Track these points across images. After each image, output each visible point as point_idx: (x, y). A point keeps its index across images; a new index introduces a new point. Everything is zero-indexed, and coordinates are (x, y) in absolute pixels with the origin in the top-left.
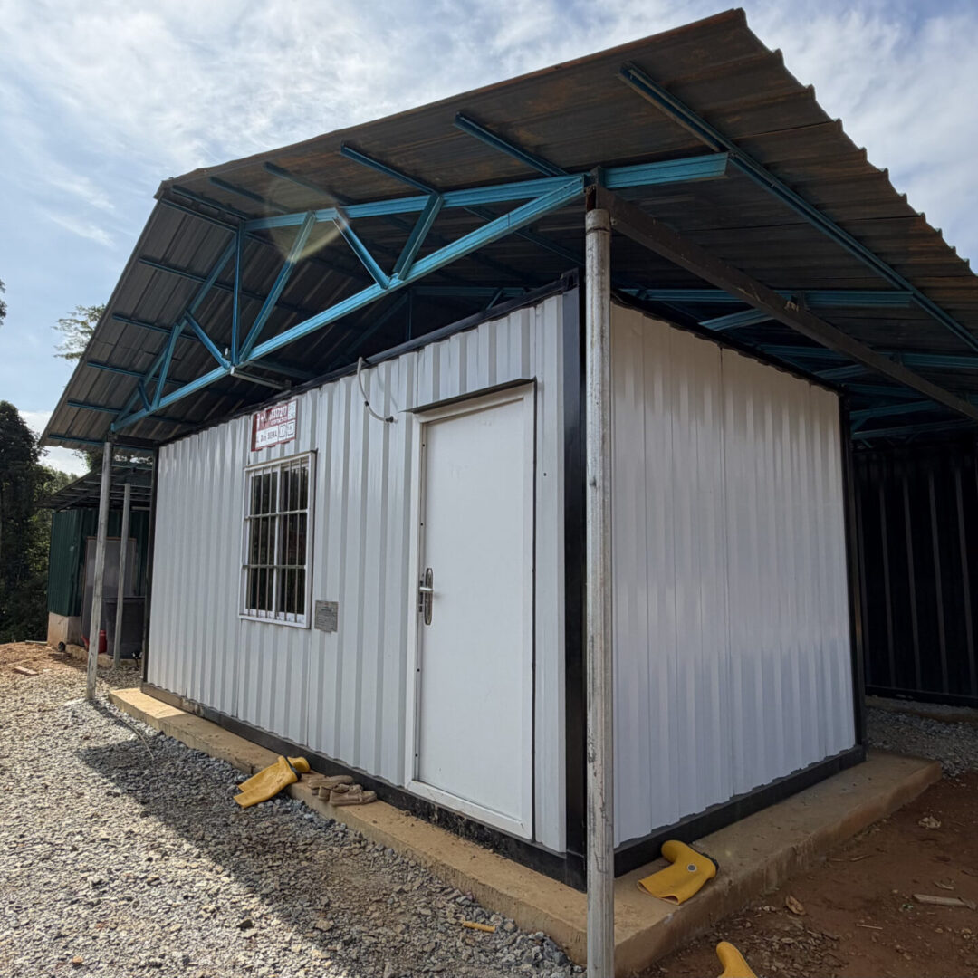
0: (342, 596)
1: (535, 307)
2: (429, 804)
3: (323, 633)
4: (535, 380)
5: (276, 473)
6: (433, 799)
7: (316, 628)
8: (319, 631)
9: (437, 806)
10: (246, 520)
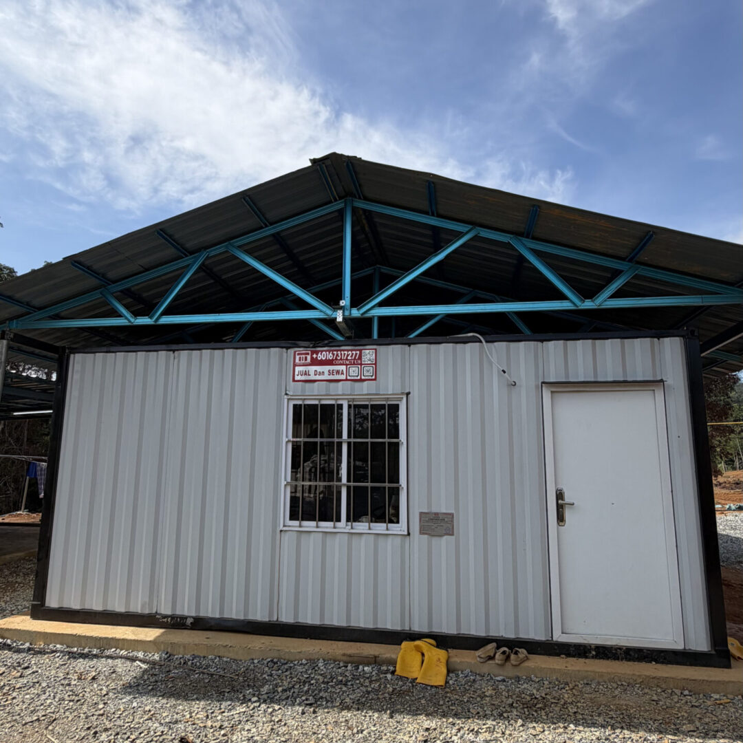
0: (457, 508)
1: (659, 339)
2: (585, 646)
3: (430, 537)
4: (662, 381)
5: (342, 405)
6: (586, 642)
7: (421, 533)
8: (426, 536)
9: (593, 646)
10: (287, 442)
